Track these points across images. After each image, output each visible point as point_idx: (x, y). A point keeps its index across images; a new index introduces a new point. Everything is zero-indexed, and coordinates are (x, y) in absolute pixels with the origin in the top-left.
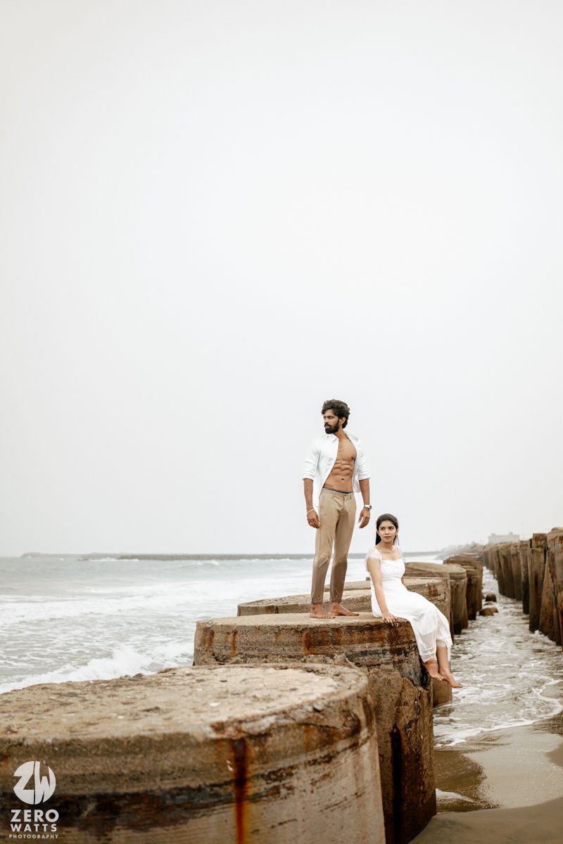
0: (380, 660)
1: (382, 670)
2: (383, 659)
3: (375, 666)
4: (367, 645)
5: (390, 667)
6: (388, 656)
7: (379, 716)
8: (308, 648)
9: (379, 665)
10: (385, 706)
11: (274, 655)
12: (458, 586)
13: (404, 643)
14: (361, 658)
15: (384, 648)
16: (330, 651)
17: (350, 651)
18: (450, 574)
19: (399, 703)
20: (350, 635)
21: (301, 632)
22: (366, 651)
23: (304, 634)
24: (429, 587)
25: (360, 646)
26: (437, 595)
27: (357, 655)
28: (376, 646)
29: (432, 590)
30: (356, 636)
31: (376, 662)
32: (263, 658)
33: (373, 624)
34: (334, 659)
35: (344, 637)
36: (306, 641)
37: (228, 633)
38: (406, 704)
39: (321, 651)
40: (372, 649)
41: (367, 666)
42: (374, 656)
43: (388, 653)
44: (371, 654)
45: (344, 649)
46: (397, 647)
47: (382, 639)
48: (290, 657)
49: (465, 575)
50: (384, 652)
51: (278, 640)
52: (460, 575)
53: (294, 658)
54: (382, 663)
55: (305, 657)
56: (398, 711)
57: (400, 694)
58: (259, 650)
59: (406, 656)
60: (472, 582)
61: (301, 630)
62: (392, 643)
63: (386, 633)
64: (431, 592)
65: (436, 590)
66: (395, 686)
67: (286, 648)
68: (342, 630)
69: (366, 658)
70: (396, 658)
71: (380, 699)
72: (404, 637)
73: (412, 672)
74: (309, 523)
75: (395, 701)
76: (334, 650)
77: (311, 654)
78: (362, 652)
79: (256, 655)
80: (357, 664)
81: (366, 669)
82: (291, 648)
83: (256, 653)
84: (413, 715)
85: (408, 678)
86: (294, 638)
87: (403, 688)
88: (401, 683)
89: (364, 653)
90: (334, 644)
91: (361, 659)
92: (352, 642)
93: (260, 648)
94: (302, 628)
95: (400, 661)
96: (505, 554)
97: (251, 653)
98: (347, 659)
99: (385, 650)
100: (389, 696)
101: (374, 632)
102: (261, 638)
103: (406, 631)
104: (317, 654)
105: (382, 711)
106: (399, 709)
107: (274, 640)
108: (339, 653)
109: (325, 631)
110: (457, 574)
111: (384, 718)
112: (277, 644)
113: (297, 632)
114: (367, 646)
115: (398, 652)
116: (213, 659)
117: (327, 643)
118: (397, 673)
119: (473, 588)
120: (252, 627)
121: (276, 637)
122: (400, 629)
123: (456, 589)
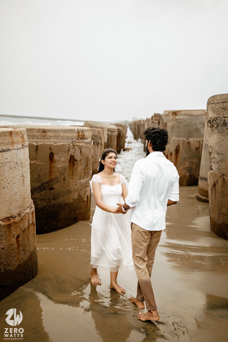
24: (78, 132)
26: (84, 139)
29: (80, 134)
49: (117, 130)
52: (113, 130)
64: (79, 136)
65: (84, 135)
96: (138, 124)
119: (121, 138)
123: (111, 137)
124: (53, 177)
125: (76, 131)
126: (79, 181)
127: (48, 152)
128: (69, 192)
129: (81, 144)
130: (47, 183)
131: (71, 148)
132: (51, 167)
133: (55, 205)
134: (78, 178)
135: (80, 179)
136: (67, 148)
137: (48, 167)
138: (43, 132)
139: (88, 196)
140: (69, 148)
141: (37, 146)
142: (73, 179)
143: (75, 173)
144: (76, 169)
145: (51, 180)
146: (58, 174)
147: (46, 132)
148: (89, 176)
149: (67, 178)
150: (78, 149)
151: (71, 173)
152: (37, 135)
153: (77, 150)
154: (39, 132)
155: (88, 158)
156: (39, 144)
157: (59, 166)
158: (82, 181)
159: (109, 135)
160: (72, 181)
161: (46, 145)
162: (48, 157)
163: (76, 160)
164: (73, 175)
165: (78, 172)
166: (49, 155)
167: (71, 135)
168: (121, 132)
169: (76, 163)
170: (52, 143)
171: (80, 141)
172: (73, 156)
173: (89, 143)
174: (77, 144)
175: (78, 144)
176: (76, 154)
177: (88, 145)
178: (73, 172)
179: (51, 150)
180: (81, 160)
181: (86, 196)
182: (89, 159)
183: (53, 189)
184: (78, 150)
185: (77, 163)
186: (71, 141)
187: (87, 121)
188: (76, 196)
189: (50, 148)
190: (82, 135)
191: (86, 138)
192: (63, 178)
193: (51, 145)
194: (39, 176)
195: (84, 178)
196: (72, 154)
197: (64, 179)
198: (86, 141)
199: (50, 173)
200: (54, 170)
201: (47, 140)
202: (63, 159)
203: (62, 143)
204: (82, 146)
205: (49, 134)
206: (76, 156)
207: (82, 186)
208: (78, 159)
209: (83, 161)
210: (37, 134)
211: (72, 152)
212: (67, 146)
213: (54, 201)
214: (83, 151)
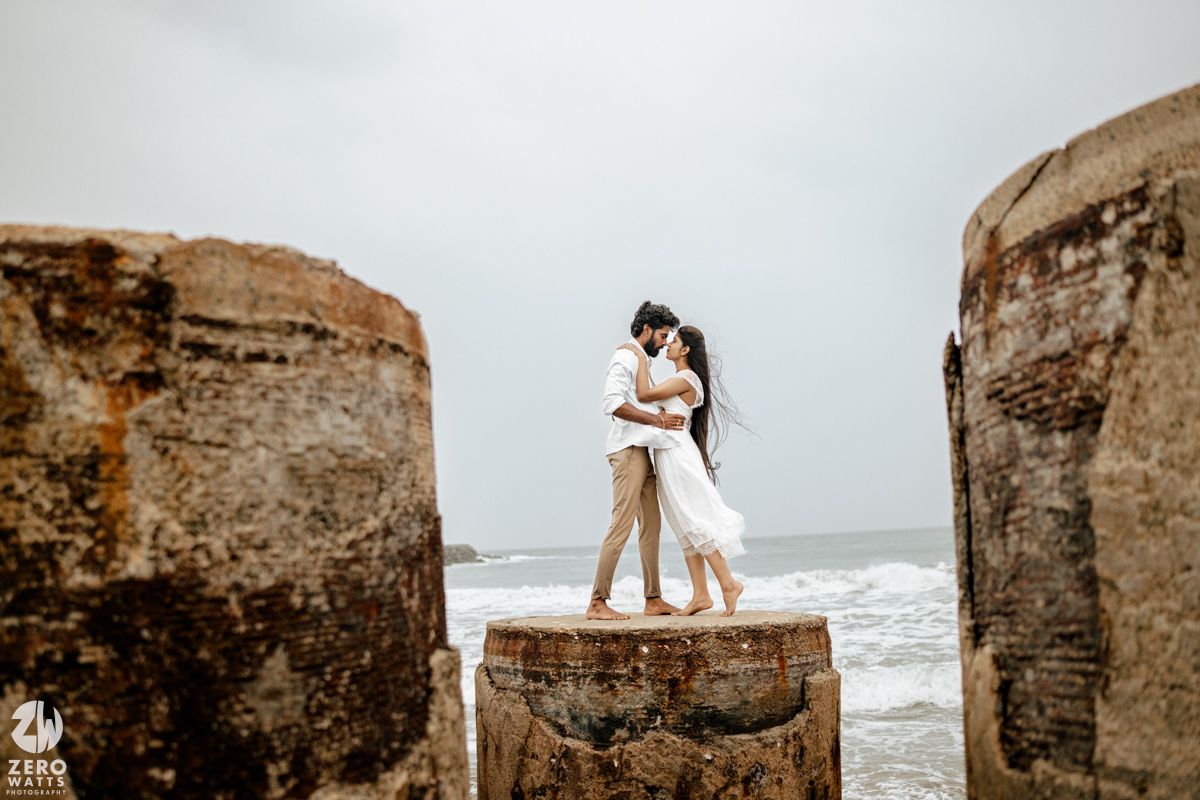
1: (508, 698)
2: (514, 682)
3: (504, 689)
4: (501, 658)
5: (518, 695)
6: (520, 680)
9: (507, 689)
10: (506, 750)
13: (547, 665)
14: (496, 675)
15: (516, 666)
19: (524, 752)
20: (493, 641)
22: (500, 666)
25: (496, 657)
27: (494, 669)
28: (508, 662)
33: (509, 630)
38: (534, 756)
40: (505, 665)
41: (497, 688)
42: (506, 675)
43: (520, 675)
44: (504, 672)
46: (534, 668)
47: (514, 653)
50: (516, 673)
54: (511, 687)
56: (523, 763)
57: (528, 739)
59: (550, 686)
62: (526, 661)
63: (521, 645)
66: (519, 725)
69: (500, 676)
70: (532, 686)
71: (501, 738)
73: (564, 712)
75: (518, 747)
78: (497, 667)
80: (492, 681)
81: (494, 691)
84: (545, 778)
85: (547, 720)
89: (498, 670)
91: (496, 677)
95: (537, 692)
99: (516, 669)
100: (510, 737)
101: (510, 641)
103: (557, 647)
106: (523, 760)
114: (501, 661)
115: (536, 677)
118: (523, 708)
122: (546, 642)
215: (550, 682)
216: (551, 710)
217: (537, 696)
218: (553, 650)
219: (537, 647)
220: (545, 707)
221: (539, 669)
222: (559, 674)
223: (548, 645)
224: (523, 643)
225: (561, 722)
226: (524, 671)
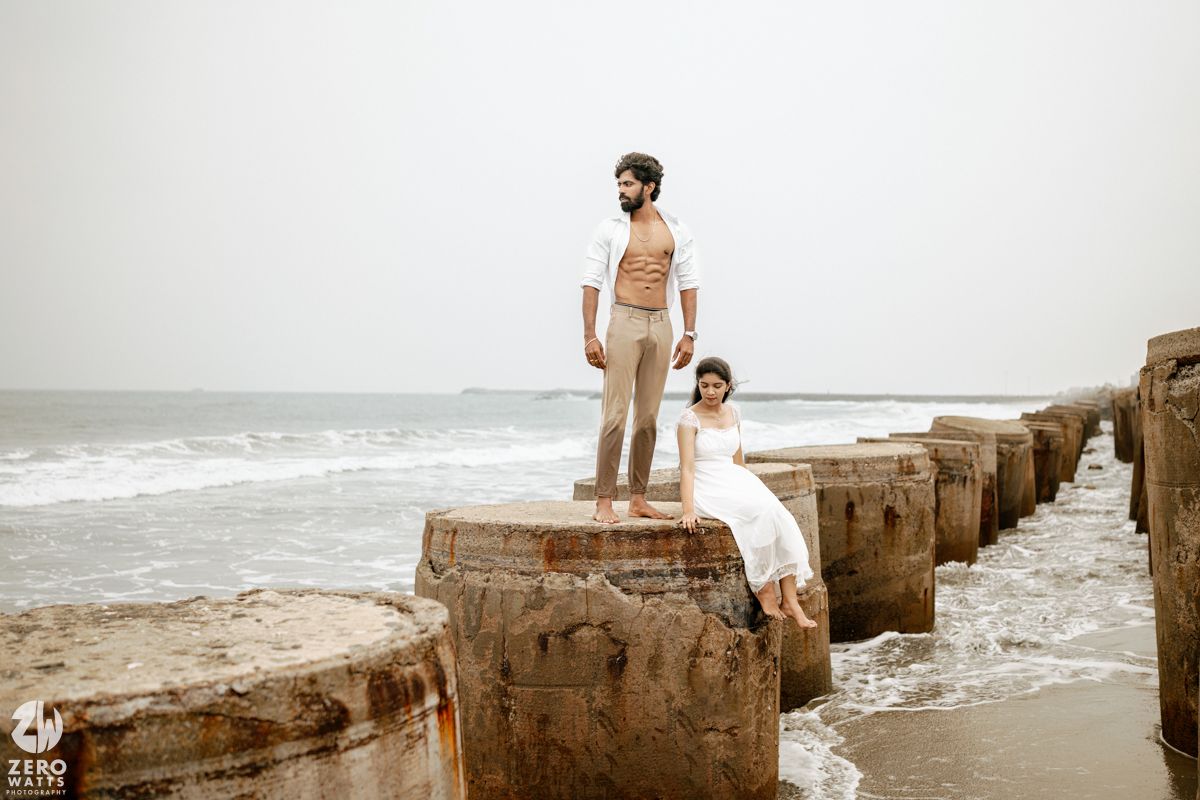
0: (666, 586)
1: (667, 602)
2: (671, 584)
3: (655, 594)
4: (644, 561)
5: (683, 597)
6: (681, 580)
7: (659, 672)
8: (550, 562)
9: (662, 593)
10: (669, 657)
11: (501, 568)
12: (1013, 454)
13: (713, 560)
14: (632, 581)
15: (673, 567)
16: (583, 568)
17: (615, 570)
18: (997, 435)
19: (695, 652)
20: (616, 544)
21: (541, 537)
22: (643, 571)
23: (545, 540)
24: (900, 461)
25: (631, 562)
26: (913, 473)
27: (626, 575)
28: (660, 564)
29: (905, 465)
30: (626, 547)
31: (658, 587)
32: (486, 573)
33: (657, 530)
34: (587, 581)
35: (605, 548)
36: (546, 551)
37: (447, 532)
38: (709, 654)
39: (568, 567)
40: (653, 568)
41: (642, 594)
42: (655, 578)
43: (681, 574)
44: (649, 576)
45: (606, 566)
46: (699, 566)
47: (671, 553)
48: (522, 573)
50: (674, 574)
51: (508, 547)
52: (1017, 439)
53: (529, 575)
54: (669, 590)
55: (543, 575)
56: (693, 665)
57: (699, 638)
58: (482, 561)
59: (716, 580)
60: (1052, 447)
61: (540, 533)
62: (689, 560)
63: (679, 544)
64: (901, 468)
65: (913, 465)
66: (689, 626)
67: (518, 560)
68: (604, 535)
69: (642, 581)
70: (697, 584)
71: (660, 646)
72: (713, 551)
73: (728, 604)
74: (589, 359)
75: (688, 650)
76: (589, 567)
77: (554, 570)
78: (634, 572)
79: (479, 567)
80: (624, 590)
81: (639, 598)
82: (525, 560)
83: (477, 564)
84: (721, 672)
85: (718, 615)
86: (530, 546)
87: (705, 629)
88: (700, 623)
89: (638, 574)
90: (590, 557)
91: (633, 583)
92: (618, 556)
93: (483, 557)
94: (542, 530)
95: (703, 589)
97: (472, 564)
98: (607, 582)
99: (675, 570)
100: (676, 642)
101: (659, 542)
102: (484, 542)
103: (720, 541)
104: (562, 571)
105: (663, 663)
106: (695, 661)
107: (502, 546)
108: (597, 573)
109: (577, 537)
110: (1014, 435)
111: (667, 674)
112: (505, 553)
113: (535, 536)
114: (644, 564)
115: (702, 574)
116: (429, 569)
117: (578, 555)
118: (695, 607)
119: (1052, 457)
120: (475, 525)
121: (505, 543)
122: (708, 538)
123: (1010, 458)
124: (855, 549)
125: (896, 458)
126: (906, 558)
127: (844, 502)
128: (887, 580)
129: (908, 484)
130: (843, 561)
131: (887, 492)
132: (849, 532)
133: (860, 604)
134: (903, 552)
135: (908, 555)
136: (880, 494)
137: (844, 528)
138: (833, 464)
139: (926, 591)
140: (883, 493)
141: (822, 491)
142: (893, 553)
143: (897, 541)
144: (899, 535)
145: (851, 556)
146: (863, 544)
147: (837, 464)
148: (928, 549)
149: (881, 552)
150: (902, 494)
151: (890, 540)
152: (822, 470)
153: (898, 497)
154: (825, 464)
155: (923, 512)
156: (826, 486)
157: (865, 528)
158: (912, 558)
159: (1004, 452)
160: (892, 557)
161: (838, 488)
162: (844, 511)
163: (899, 516)
164: (892, 545)
165: (904, 540)
166: (845, 507)
167: (887, 467)
168: (1051, 440)
169: (898, 522)
170: (850, 484)
171: (906, 478)
172: (891, 508)
173: (923, 481)
174: (899, 484)
175: (902, 484)
176: (897, 504)
177: (922, 485)
178: (893, 539)
179: (848, 498)
180: (908, 516)
181: (923, 590)
182: (926, 514)
183: (855, 572)
184: (901, 496)
185: (901, 521)
186: (885, 479)
187: (940, 418)
188: (900, 588)
189: (848, 494)
190: (908, 466)
191: (917, 470)
192: (873, 550)
193: (848, 487)
194: (828, 547)
195: (916, 552)
196: (890, 504)
197: (876, 554)
198: (916, 477)
199: (849, 542)
200: (854, 535)
201: (841, 480)
202: (872, 514)
203: (869, 484)
204: (909, 488)
205: (843, 467)
206: (897, 509)
207: (913, 569)
208: (902, 514)
209: (912, 517)
210: (820, 468)
211: (888, 501)
212: (881, 489)
213: (858, 597)
214: (911, 499)
215: (716, 577)
216: (717, 605)
217: (703, 593)
218: (718, 545)
219: (700, 543)
220: (711, 603)
221: (704, 566)
222: (724, 568)
223: (711, 540)
224: (683, 542)
225: (727, 614)
226: (686, 570)
